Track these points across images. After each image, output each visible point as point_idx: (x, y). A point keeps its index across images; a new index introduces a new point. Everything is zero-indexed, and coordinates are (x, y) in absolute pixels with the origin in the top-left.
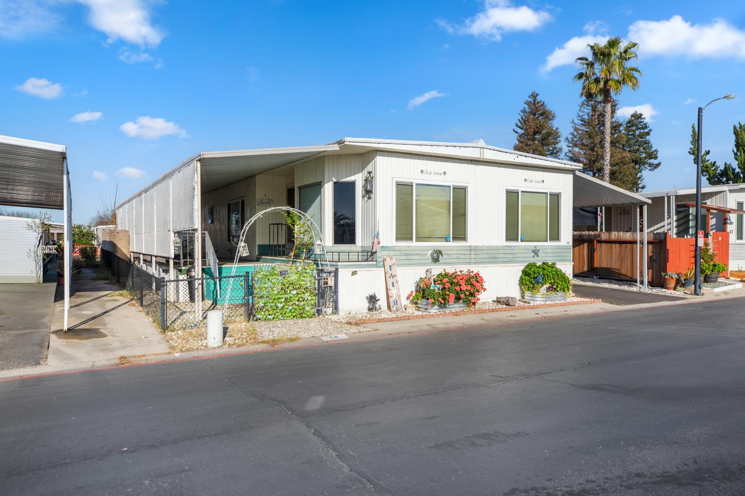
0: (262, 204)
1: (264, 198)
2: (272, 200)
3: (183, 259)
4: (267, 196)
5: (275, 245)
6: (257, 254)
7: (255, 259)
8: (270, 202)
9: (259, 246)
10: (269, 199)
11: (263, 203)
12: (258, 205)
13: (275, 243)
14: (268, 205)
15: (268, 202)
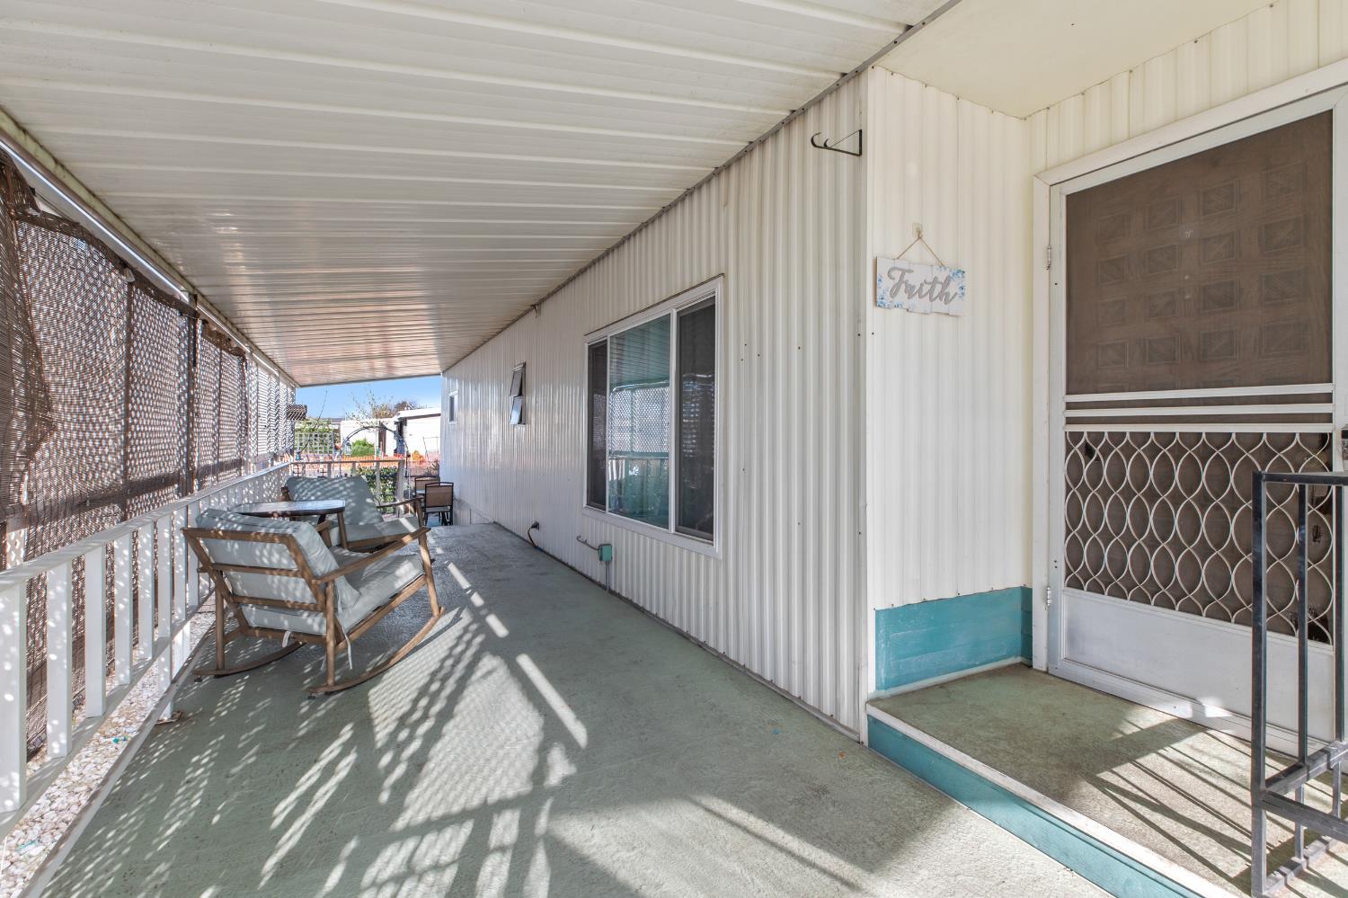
0: (902, 296)
1: (916, 252)
2: (959, 272)
4: (931, 237)
10: (940, 266)
11: (910, 291)
12: (880, 304)
14: (939, 305)
15: (938, 288)
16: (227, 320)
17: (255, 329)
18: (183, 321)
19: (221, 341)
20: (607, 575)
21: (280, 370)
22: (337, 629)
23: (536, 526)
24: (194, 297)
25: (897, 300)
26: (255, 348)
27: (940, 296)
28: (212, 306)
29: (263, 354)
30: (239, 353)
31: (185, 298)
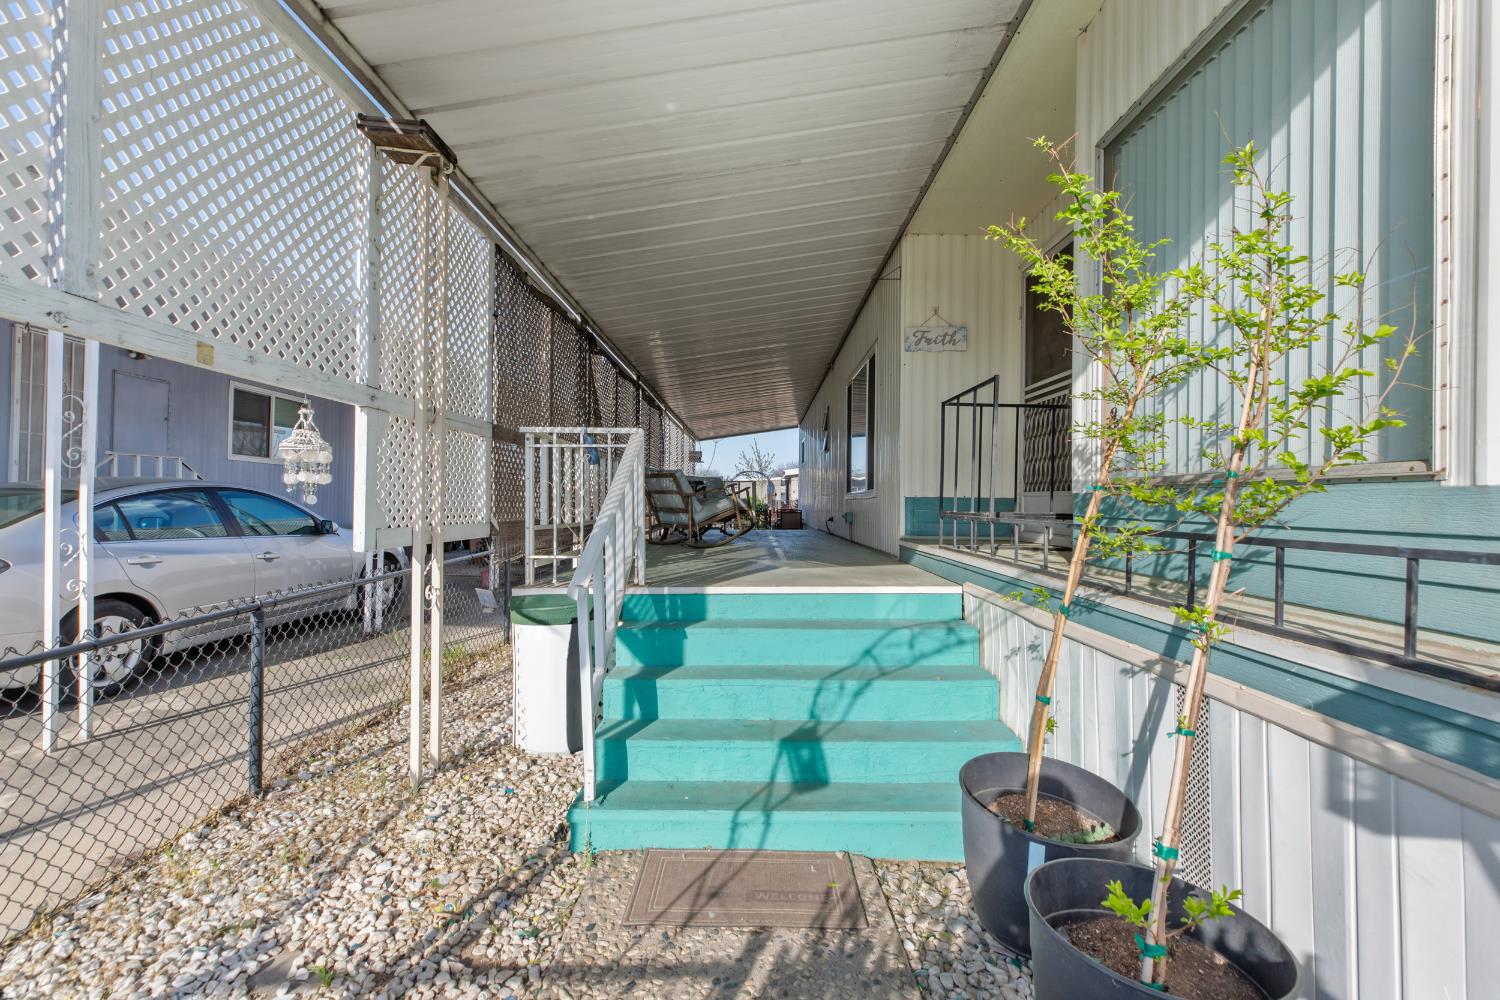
0: (923, 343)
1: (933, 322)
2: (964, 328)
3: (538, 551)
4: (944, 312)
5: (964, 502)
6: (902, 533)
7: (896, 551)
8: (958, 337)
9: (913, 503)
10: (950, 326)
11: (928, 341)
12: (908, 350)
13: (966, 490)
14: (949, 347)
15: (948, 338)
16: (653, 390)
17: (668, 394)
18: (632, 389)
19: (650, 402)
20: (851, 534)
21: (684, 425)
22: (693, 520)
23: (831, 519)
24: (638, 377)
25: (920, 346)
26: (668, 408)
27: (950, 342)
28: (646, 382)
29: (672, 412)
30: (659, 409)
31: (635, 377)
